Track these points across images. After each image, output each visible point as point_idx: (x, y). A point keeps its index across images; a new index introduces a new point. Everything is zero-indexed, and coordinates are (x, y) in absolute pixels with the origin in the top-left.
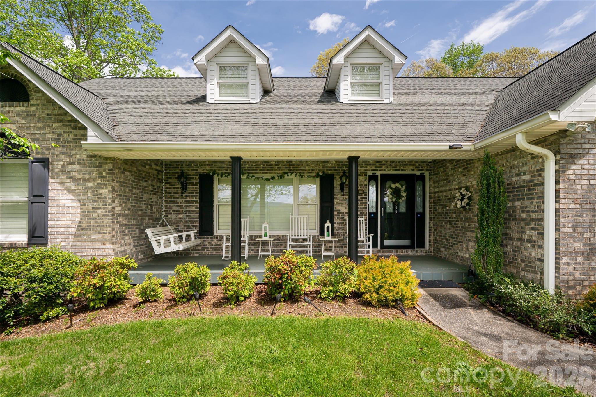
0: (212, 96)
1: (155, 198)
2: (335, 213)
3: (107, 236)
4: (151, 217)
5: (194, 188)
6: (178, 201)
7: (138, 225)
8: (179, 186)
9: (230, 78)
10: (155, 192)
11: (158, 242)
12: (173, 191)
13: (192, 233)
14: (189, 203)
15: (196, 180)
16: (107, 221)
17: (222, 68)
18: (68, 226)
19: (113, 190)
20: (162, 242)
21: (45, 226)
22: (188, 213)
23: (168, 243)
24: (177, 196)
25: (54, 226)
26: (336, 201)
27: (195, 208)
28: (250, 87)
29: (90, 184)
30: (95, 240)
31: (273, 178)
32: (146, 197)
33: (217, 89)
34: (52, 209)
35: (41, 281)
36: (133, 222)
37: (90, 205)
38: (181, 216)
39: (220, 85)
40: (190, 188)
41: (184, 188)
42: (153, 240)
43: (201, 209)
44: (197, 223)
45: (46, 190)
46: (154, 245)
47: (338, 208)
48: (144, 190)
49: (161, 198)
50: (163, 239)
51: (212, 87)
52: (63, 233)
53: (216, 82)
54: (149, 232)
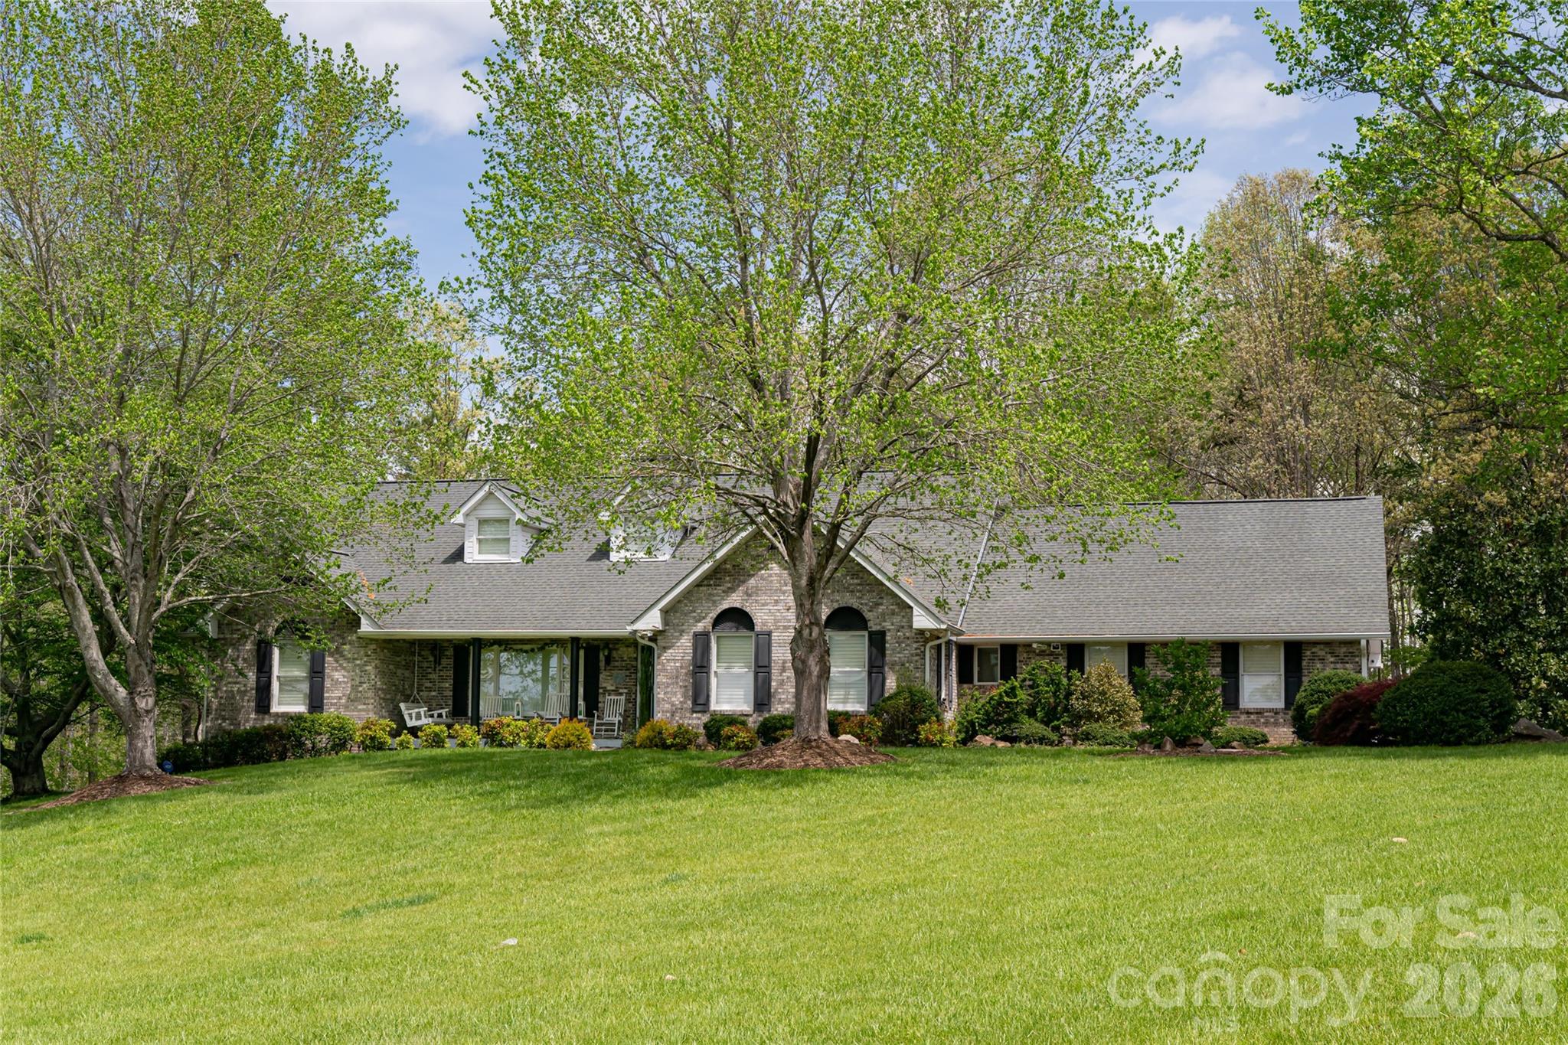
0: (470, 555)
1: (407, 674)
2: (601, 691)
3: (371, 707)
4: (403, 693)
5: (448, 662)
6: (431, 676)
7: (392, 700)
8: (431, 659)
9: (491, 533)
10: (409, 666)
11: (410, 715)
12: (425, 665)
13: (444, 712)
14: (442, 679)
15: (450, 652)
16: (370, 694)
17: (483, 522)
18: (340, 698)
19: (376, 667)
20: (414, 715)
21: (322, 698)
22: (441, 690)
23: (418, 717)
24: (430, 670)
25: (328, 698)
26: (601, 676)
27: (448, 684)
28: (512, 543)
29: (358, 662)
30: (361, 710)
31: (532, 650)
32: (399, 672)
33: (476, 546)
34: (327, 684)
35: (340, 730)
36: (388, 696)
37: (358, 680)
38: (434, 694)
39: (480, 541)
40: (444, 661)
41: (437, 662)
42: (405, 713)
43: (455, 685)
44: (450, 702)
45: (323, 667)
46: (406, 717)
47: (604, 685)
48: (397, 666)
49: (413, 673)
50: (414, 712)
51: (470, 544)
52: (335, 704)
53: (474, 539)
54: (402, 706)
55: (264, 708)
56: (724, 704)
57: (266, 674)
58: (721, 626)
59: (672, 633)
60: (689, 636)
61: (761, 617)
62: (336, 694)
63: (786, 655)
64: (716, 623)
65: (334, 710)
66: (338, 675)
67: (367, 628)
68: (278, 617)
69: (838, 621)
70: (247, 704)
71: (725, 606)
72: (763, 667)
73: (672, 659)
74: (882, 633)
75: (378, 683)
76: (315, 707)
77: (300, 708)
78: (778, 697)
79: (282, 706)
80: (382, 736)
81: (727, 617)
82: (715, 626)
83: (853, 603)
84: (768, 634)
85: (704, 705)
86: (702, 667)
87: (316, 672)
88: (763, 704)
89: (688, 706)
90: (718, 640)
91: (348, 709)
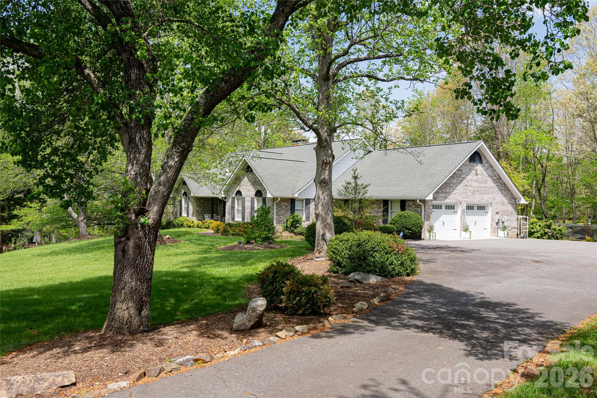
55: (181, 215)
56: (238, 218)
57: (181, 206)
58: (238, 195)
59: (228, 198)
60: (231, 199)
61: (243, 193)
62: (191, 212)
63: (248, 204)
64: (236, 194)
65: (190, 216)
66: (191, 207)
67: (192, 195)
68: (183, 191)
69: (259, 194)
70: (179, 214)
71: (237, 190)
72: (243, 208)
73: (228, 205)
74: (265, 198)
75: (198, 209)
76: (188, 215)
77: (186, 215)
78: (246, 217)
79: (184, 214)
80: (189, 224)
81: (239, 193)
82: (236, 195)
83: (260, 189)
84: (244, 198)
85: (233, 219)
86: (233, 208)
87: (188, 206)
88: (243, 219)
89: (231, 219)
90: (238, 200)
91: (193, 216)
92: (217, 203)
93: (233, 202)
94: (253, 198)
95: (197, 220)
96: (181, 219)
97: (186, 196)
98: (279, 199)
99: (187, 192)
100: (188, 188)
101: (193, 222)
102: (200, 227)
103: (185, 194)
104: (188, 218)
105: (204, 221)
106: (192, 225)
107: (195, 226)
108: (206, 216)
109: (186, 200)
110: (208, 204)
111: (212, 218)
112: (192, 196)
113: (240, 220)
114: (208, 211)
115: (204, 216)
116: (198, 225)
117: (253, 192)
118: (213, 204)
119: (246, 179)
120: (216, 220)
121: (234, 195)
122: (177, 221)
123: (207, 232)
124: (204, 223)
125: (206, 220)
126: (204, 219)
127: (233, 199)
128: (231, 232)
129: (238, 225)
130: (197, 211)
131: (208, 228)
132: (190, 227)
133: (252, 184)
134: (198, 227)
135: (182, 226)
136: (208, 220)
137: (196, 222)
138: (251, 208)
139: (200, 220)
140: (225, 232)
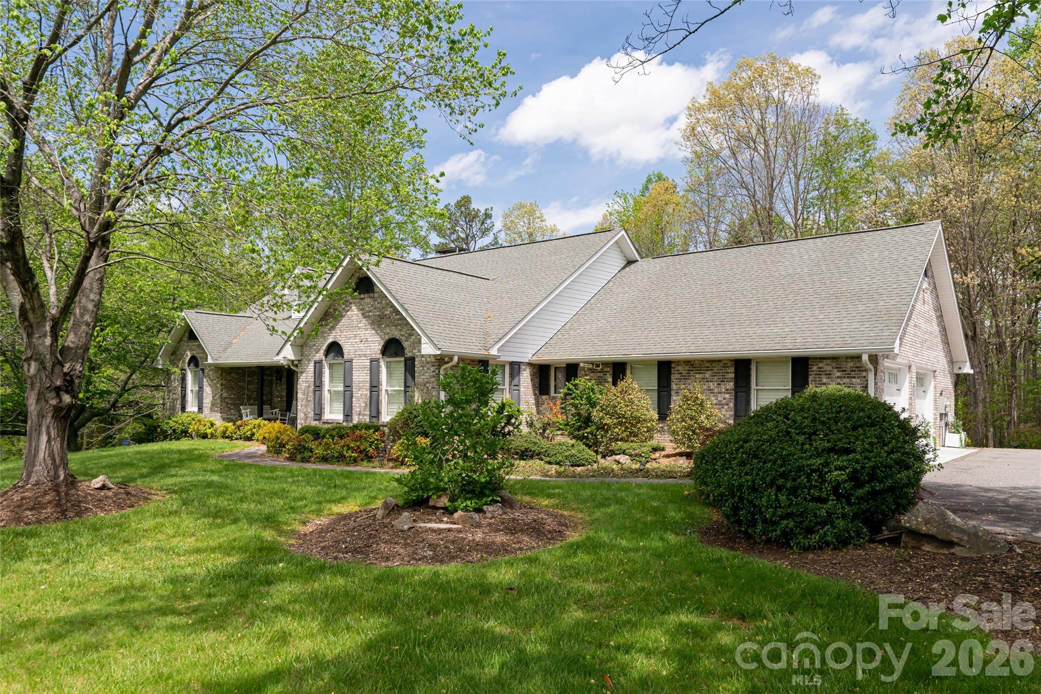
3: (219, 409)
16: (219, 401)
18: (209, 403)
19: (222, 385)
21: (202, 403)
25: (205, 403)
30: (216, 411)
34: (205, 395)
37: (215, 392)
42: (242, 412)
45: (203, 385)
46: (243, 415)
50: (245, 412)
52: (207, 407)
54: (241, 408)
55: (183, 409)
56: (333, 414)
57: (184, 388)
58: (331, 355)
59: (305, 362)
60: (312, 364)
61: (347, 348)
62: (207, 400)
63: (361, 377)
64: (327, 353)
65: (206, 410)
66: (208, 390)
67: (210, 361)
68: (189, 355)
69: (392, 348)
70: (179, 406)
71: (330, 340)
72: (348, 387)
73: (304, 381)
74: (413, 359)
75: (225, 395)
76: (200, 409)
77: (196, 409)
78: (356, 409)
79: (192, 407)
80: (202, 429)
81: (335, 349)
82: (326, 355)
83: (396, 333)
84: (351, 361)
85: (319, 415)
86: (318, 386)
87: (201, 388)
88: (348, 415)
89: (311, 414)
90: (331, 366)
91: (212, 410)
92: (271, 381)
93: (318, 375)
94: (377, 360)
95: (224, 419)
96: (182, 417)
97: (197, 365)
98: (456, 359)
99: (198, 356)
100: (200, 346)
101: (212, 425)
102: (230, 438)
103: (194, 361)
104: (201, 416)
105: (239, 423)
106: (209, 431)
107: (218, 433)
108: (245, 410)
109: (195, 375)
110: (249, 383)
111: (260, 414)
112: (210, 365)
113: (339, 417)
114: (249, 398)
115: (240, 410)
116: (224, 432)
117: (374, 343)
118: (262, 383)
119: (354, 312)
120: (270, 420)
121: (320, 355)
122: (172, 424)
123: (246, 450)
124: (239, 427)
125: (245, 419)
126: (241, 417)
127: (318, 364)
128: (319, 451)
129: (339, 432)
130: (223, 399)
131: (249, 439)
132: (205, 436)
133: (372, 324)
134: (224, 436)
135: (185, 433)
136: (250, 420)
137: (220, 424)
138: (372, 386)
139: (229, 420)
140: (300, 453)
